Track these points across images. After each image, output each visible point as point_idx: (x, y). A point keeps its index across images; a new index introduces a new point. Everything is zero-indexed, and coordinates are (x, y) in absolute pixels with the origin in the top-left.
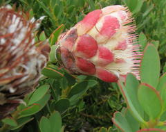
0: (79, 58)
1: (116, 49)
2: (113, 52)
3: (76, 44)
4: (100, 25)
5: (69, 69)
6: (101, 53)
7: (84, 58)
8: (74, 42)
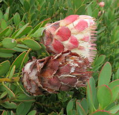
0: (56, 40)
1: (81, 40)
2: (79, 42)
3: (57, 31)
4: (76, 23)
5: (46, 46)
6: (72, 40)
7: (59, 41)
8: (56, 29)
